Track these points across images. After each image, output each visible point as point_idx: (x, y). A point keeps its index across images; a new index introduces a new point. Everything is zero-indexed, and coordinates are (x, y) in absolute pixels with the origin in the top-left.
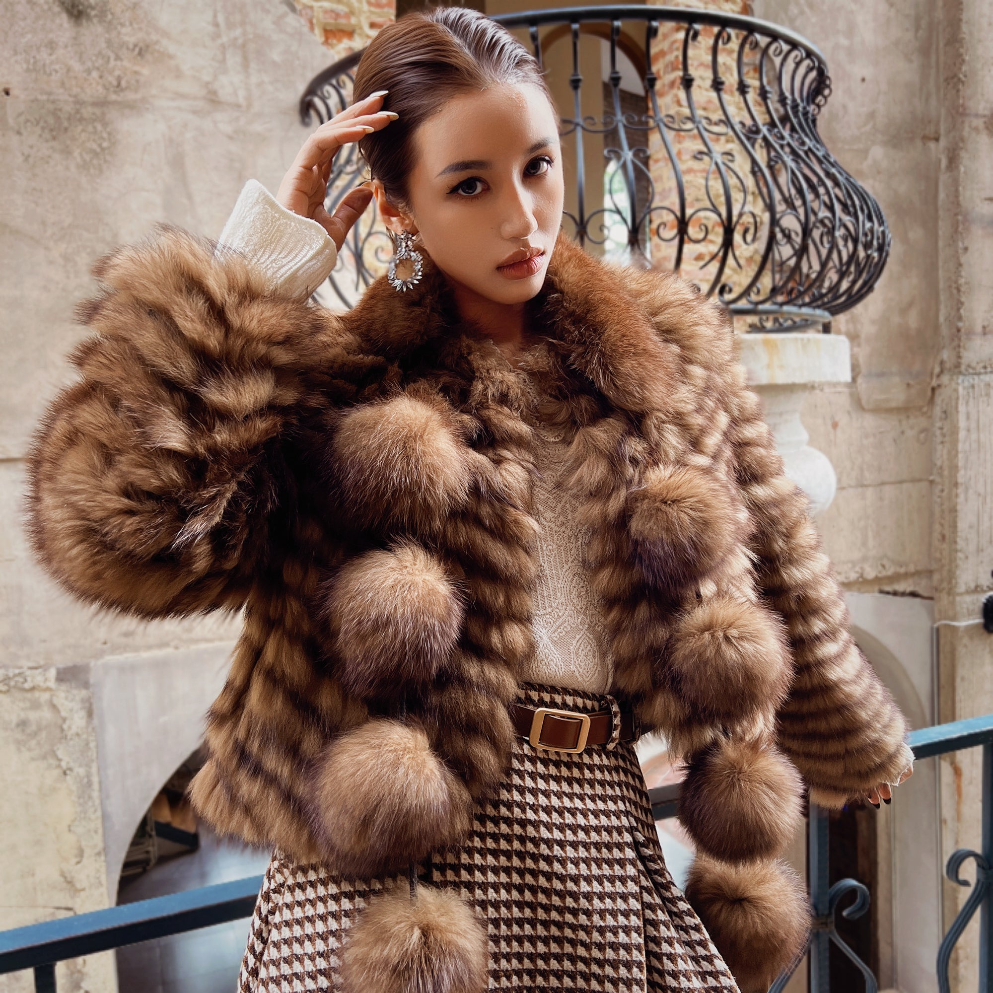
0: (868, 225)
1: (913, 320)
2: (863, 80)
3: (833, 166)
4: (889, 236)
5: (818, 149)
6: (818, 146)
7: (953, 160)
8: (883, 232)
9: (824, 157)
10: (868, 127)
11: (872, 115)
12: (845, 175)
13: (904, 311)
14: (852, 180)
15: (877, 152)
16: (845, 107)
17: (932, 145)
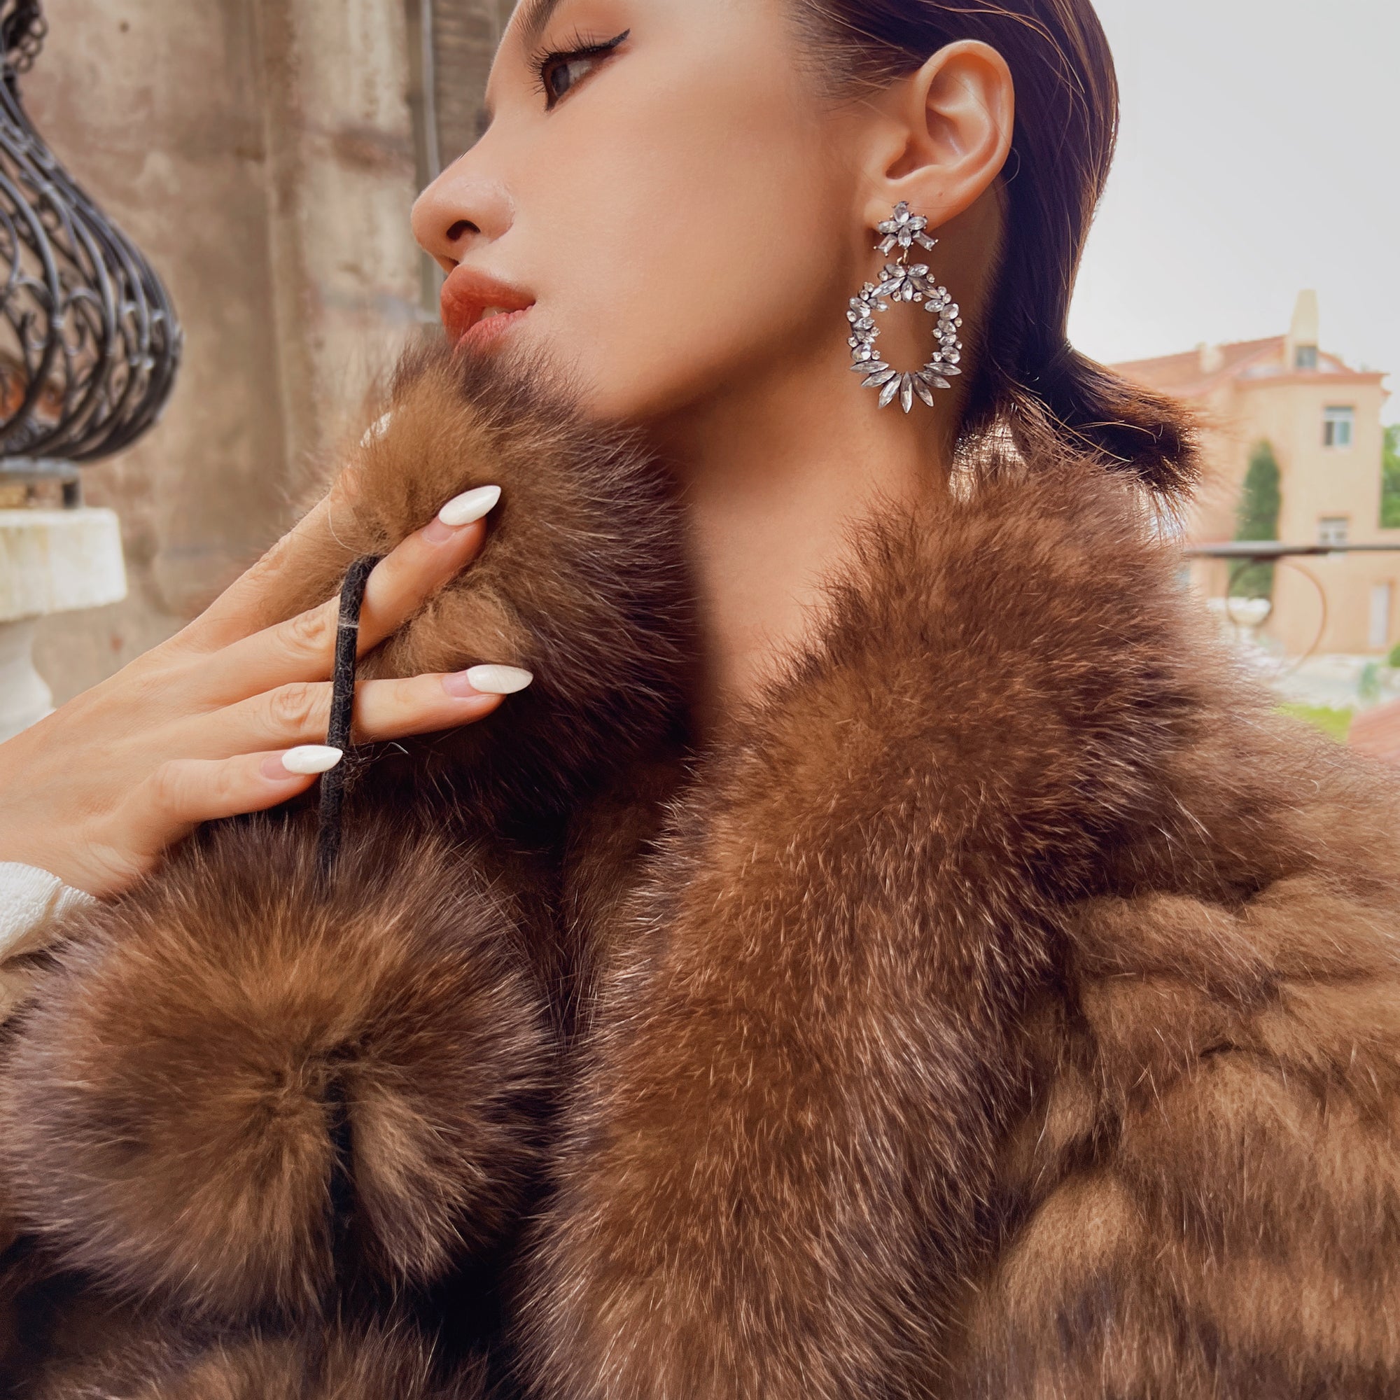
0: (128, 308)
1: (243, 457)
2: (124, 27)
3: (46, 176)
4: (177, 330)
5: (13, 138)
6: (17, 132)
7: (288, 200)
8: (161, 327)
9: (29, 156)
10: (141, 115)
11: (144, 96)
12: (74, 199)
13: (226, 441)
14: (92, 213)
15: (158, 164)
16: (93, 69)
17: (252, 167)
